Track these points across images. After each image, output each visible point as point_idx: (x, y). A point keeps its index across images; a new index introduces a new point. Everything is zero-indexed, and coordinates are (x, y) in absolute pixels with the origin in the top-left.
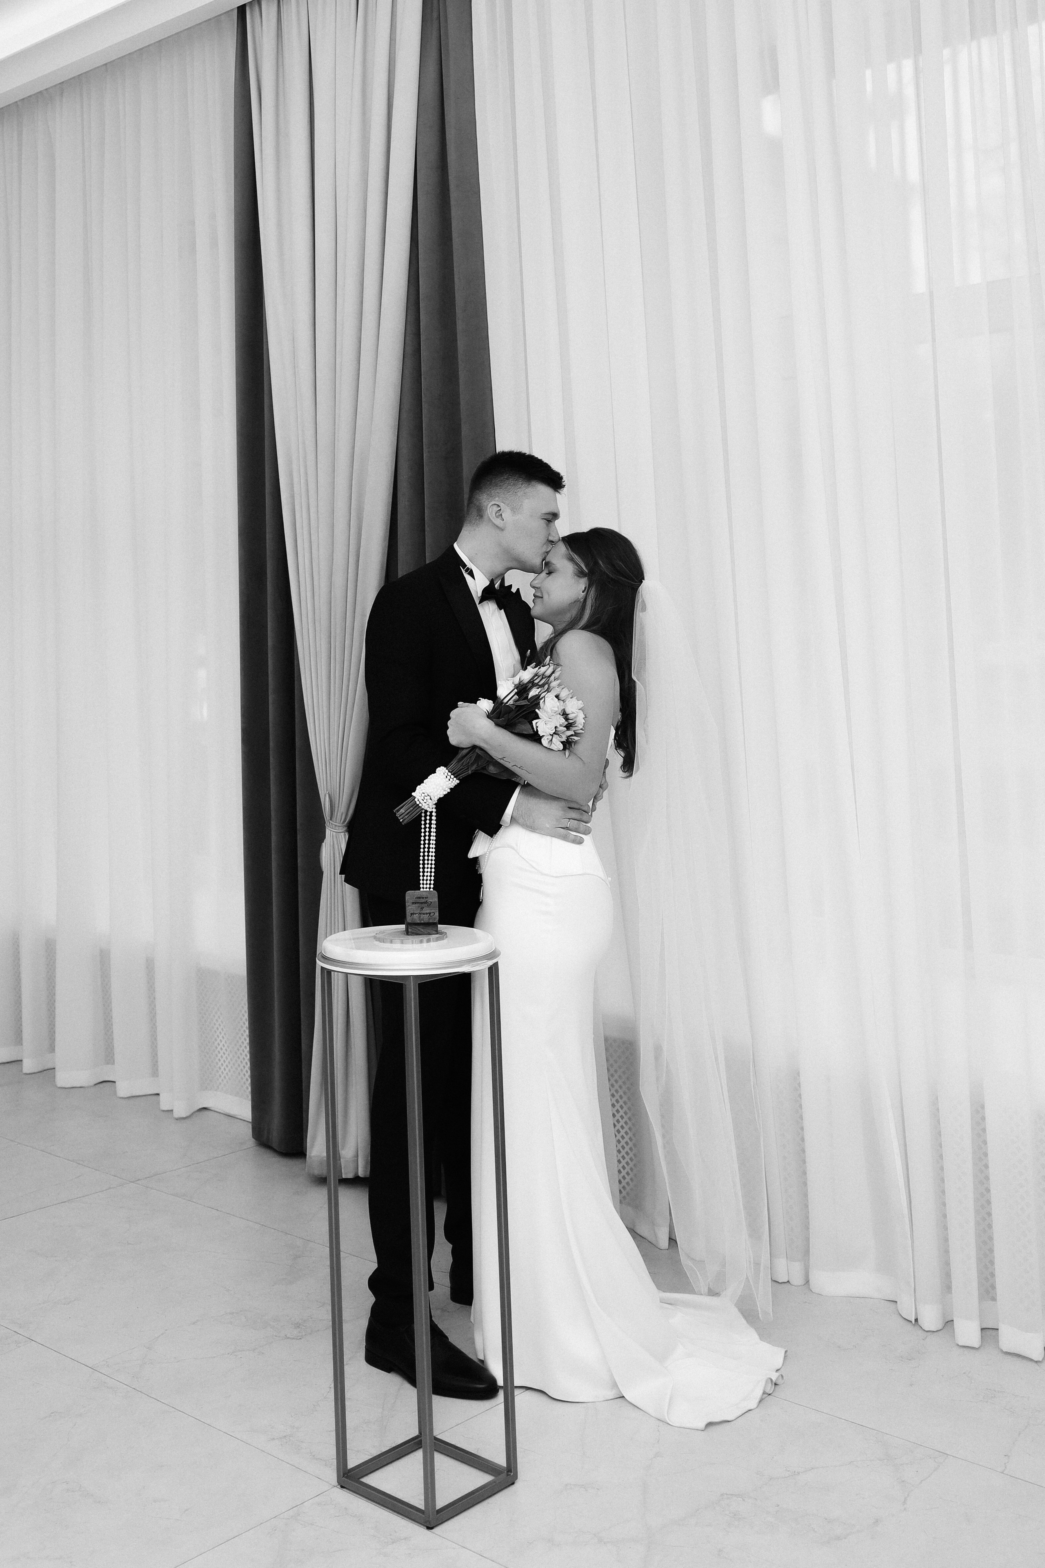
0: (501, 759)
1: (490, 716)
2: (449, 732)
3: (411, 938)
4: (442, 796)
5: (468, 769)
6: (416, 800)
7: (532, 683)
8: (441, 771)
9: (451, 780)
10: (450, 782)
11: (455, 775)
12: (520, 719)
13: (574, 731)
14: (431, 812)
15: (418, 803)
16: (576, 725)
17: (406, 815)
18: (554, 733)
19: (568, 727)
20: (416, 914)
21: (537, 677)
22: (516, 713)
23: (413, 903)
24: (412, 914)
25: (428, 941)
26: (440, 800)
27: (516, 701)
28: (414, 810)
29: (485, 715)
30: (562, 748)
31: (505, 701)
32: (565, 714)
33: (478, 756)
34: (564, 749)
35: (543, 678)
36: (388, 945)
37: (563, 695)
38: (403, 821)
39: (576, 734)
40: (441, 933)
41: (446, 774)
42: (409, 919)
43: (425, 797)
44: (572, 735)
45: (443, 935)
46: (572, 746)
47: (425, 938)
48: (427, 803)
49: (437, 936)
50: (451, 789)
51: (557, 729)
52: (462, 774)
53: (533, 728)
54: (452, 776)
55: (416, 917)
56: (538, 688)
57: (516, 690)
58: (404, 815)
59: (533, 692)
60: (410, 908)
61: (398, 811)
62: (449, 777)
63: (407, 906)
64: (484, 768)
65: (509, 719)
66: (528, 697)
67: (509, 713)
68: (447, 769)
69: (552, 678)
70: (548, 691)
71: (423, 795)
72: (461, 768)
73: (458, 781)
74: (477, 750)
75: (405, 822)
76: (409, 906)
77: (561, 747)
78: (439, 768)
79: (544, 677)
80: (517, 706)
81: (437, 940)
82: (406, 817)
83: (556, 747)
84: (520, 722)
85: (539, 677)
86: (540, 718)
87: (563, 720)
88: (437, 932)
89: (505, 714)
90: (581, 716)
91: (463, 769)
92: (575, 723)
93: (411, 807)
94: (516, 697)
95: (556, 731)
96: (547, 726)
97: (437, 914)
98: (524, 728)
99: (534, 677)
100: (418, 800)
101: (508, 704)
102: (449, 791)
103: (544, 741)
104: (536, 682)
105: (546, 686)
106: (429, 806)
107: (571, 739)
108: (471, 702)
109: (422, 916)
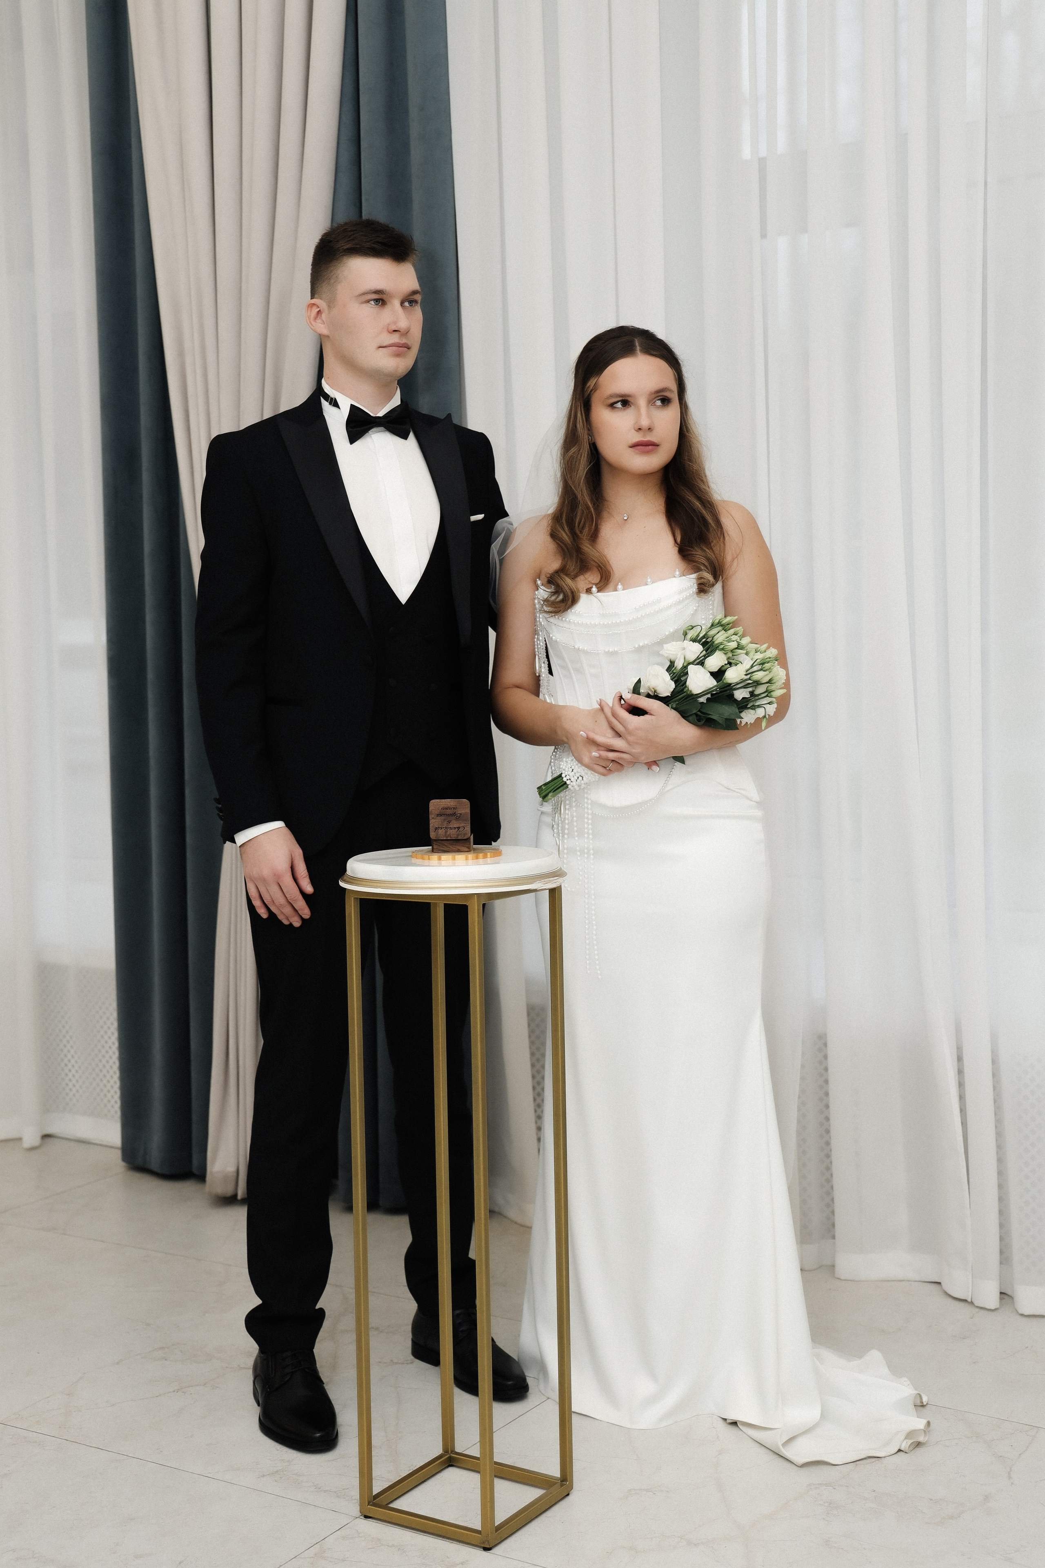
20: (442, 828)
23: (438, 815)
55: (441, 832)
63: (430, 818)
97: (468, 828)
109: (450, 832)
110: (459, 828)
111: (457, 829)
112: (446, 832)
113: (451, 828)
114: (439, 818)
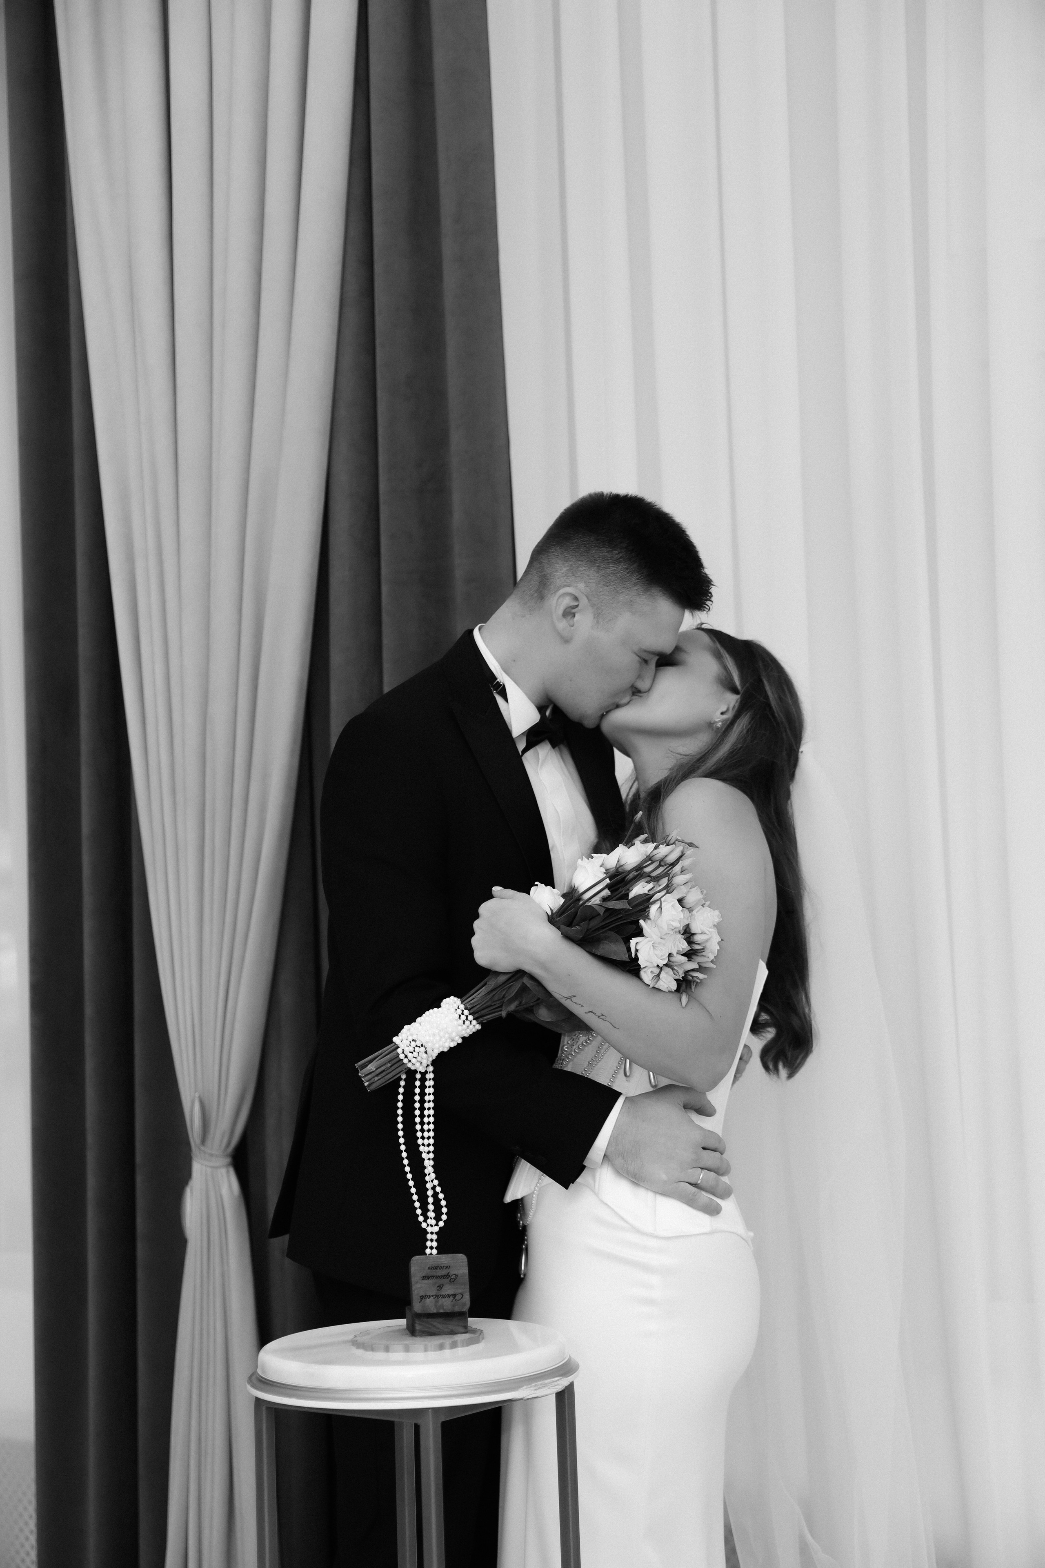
0: (567, 998)
1: (553, 919)
2: (475, 941)
3: (419, 1342)
4: (446, 1050)
5: (501, 1006)
6: (399, 1051)
7: (639, 873)
8: (451, 1004)
9: (467, 1023)
10: (465, 1026)
11: (477, 1015)
12: (610, 932)
13: (698, 963)
14: (424, 1074)
15: (402, 1056)
16: (704, 953)
17: (377, 1075)
18: (666, 965)
19: (690, 955)
20: (430, 1296)
21: (650, 862)
22: (604, 920)
23: (424, 1278)
24: (422, 1297)
25: (454, 1345)
26: (441, 1055)
27: (605, 899)
28: (393, 1068)
29: (546, 918)
30: (675, 989)
31: (586, 896)
32: (688, 934)
33: (524, 988)
34: (678, 990)
35: (660, 865)
36: (380, 1355)
37: (691, 899)
38: (369, 1085)
39: (701, 969)
40: (474, 1331)
41: (459, 1012)
42: (417, 1307)
43: (417, 1049)
44: (693, 970)
45: (477, 1336)
46: (691, 988)
47: (447, 1340)
48: (419, 1058)
49: (467, 1336)
50: (463, 1038)
51: (672, 959)
52: (490, 1014)
53: (629, 950)
54: (471, 1018)
55: (429, 1302)
56: (648, 882)
57: (608, 881)
58: (373, 1075)
59: (639, 889)
60: (419, 1287)
61: (364, 1066)
62: (463, 1017)
63: (413, 1283)
64: (530, 1010)
65: (588, 930)
66: (627, 895)
67: (590, 920)
68: (462, 1002)
69: (677, 868)
70: (668, 889)
71: (413, 1044)
72: (487, 1004)
73: (478, 1027)
74: (526, 980)
75: (373, 1087)
76: (417, 1282)
77: (674, 986)
78: (448, 999)
79: (662, 863)
80: (607, 910)
81: (469, 1343)
82: (376, 1079)
83: (666, 986)
84: (606, 938)
85: (653, 862)
86: (643, 936)
87: (683, 944)
88: (466, 1329)
89: (584, 920)
90: (716, 938)
91: (491, 1006)
92: (702, 950)
93: (389, 1062)
94: (606, 892)
95: (669, 960)
96: (656, 952)
97: (467, 1297)
98: (615, 950)
99: (645, 861)
100: (403, 1053)
101: (590, 904)
102: (460, 1041)
103: (647, 976)
104: (647, 870)
105: (664, 882)
106: (421, 1062)
107: (693, 977)
108: (520, 890)
109: (441, 1301)
110: (454, 1295)
111: (452, 1298)
112: (437, 1302)
113: (443, 1297)
114: (425, 1281)
